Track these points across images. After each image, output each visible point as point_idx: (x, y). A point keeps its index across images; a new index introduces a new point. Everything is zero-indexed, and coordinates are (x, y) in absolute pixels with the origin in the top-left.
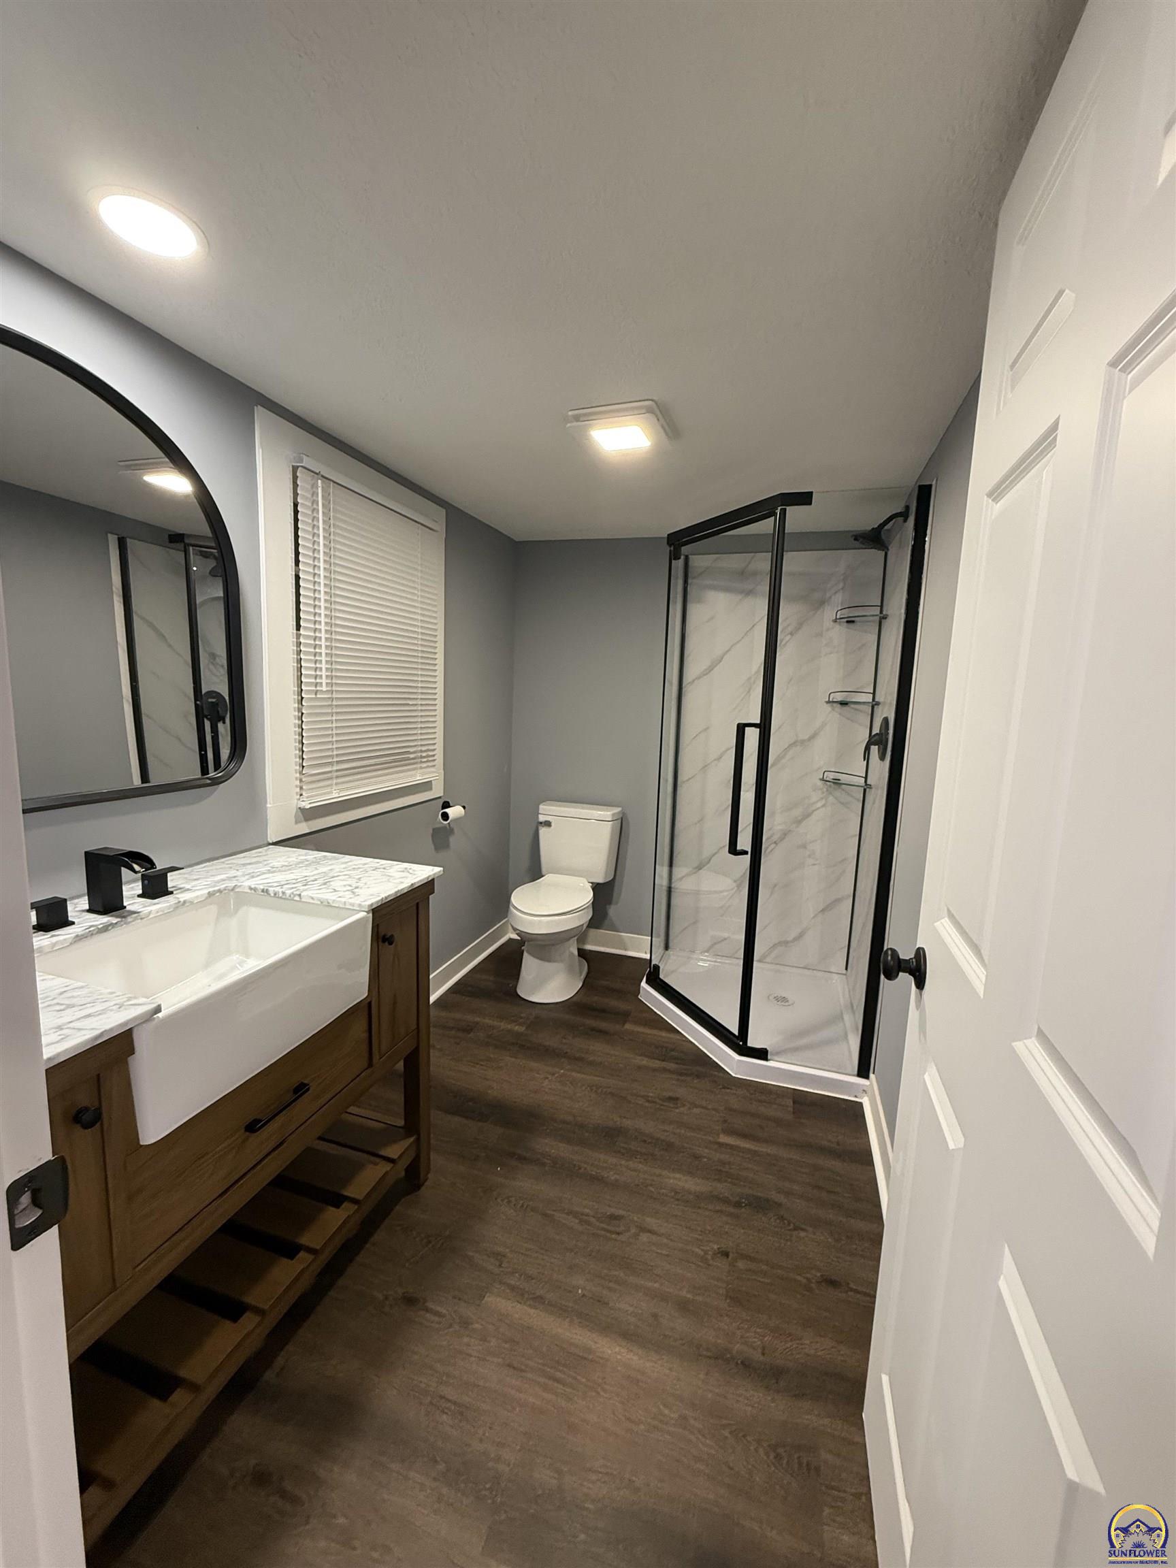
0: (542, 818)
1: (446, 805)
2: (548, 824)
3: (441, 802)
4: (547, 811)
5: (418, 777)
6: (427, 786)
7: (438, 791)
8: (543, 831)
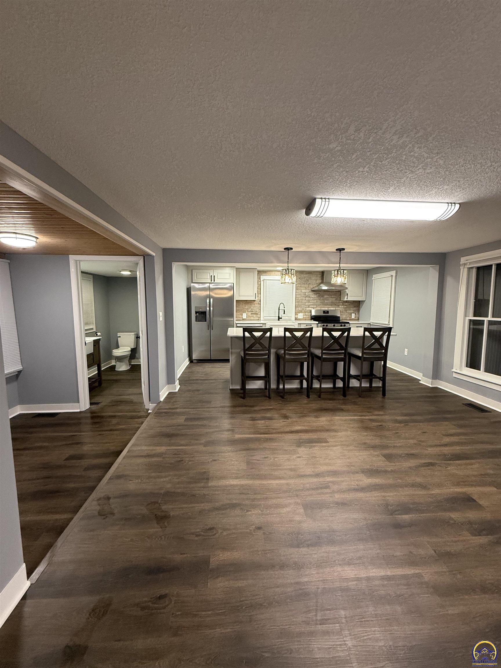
0: (118, 336)
1: (96, 333)
2: (120, 337)
3: (95, 332)
4: (119, 334)
5: (91, 327)
6: (92, 329)
7: (94, 330)
8: (119, 338)
